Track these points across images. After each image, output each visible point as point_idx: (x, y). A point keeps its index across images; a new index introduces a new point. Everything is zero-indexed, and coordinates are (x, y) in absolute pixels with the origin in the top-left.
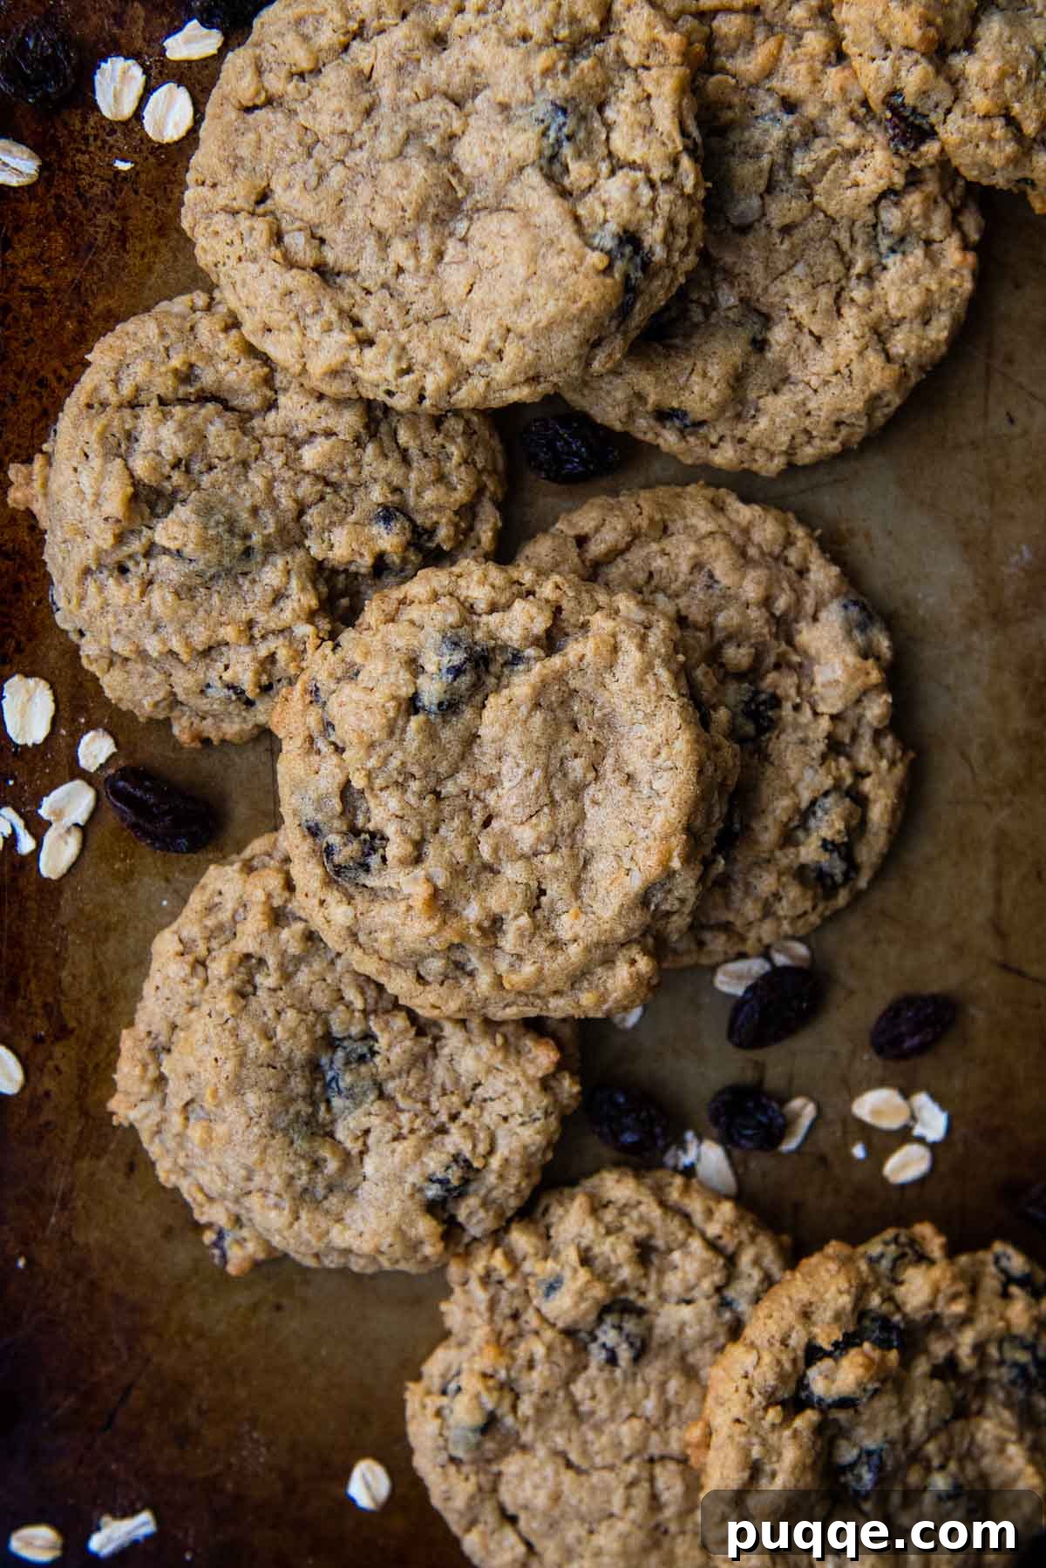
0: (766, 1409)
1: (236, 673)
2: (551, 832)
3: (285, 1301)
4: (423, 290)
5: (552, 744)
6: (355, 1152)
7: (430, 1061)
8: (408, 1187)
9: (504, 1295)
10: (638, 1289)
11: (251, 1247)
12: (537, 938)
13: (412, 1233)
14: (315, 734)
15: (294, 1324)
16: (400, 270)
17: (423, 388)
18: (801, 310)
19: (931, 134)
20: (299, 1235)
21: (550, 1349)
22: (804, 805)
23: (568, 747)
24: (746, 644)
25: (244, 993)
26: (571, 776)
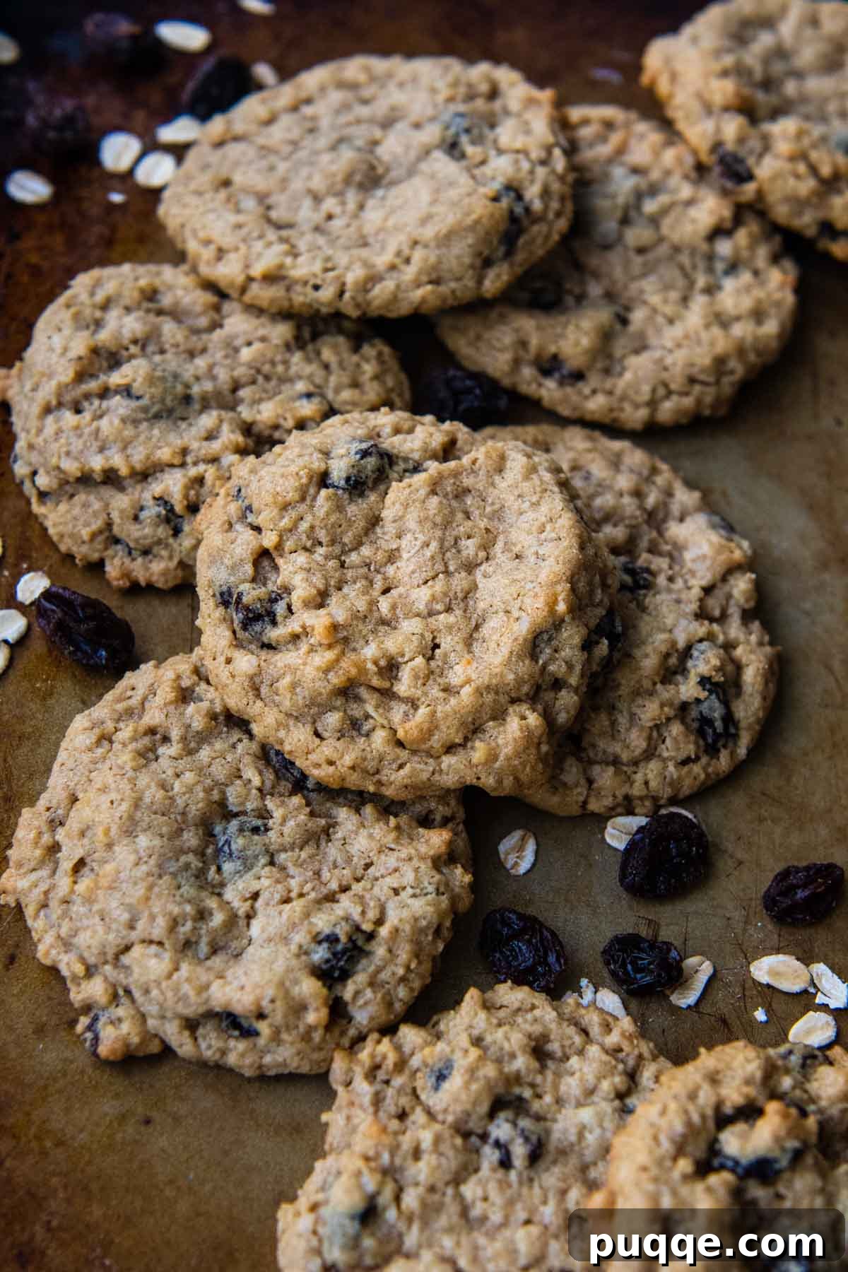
0: (675, 1159)
1: (167, 487)
2: (445, 594)
3: (154, 1114)
4: (348, 226)
5: (447, 524)
6: (241, 912)
7: (323, 843)
8: (294, 948)
9: (390, 1092)
10: (533, 1085)
11: (125, 1027)
12: (431, 682)
13: (296, 991)
14: (234, 520)
15: (163, 1142)
16: (330, 217)
17: (344, 284)
18: (655, 299)
19: (750, 177)
20: (176, 989)
21: (437, 1140)
22: (681, 644)
23: (461, 529)
24: (621, 525)
25: (147, 756)
26: (464, 553)
